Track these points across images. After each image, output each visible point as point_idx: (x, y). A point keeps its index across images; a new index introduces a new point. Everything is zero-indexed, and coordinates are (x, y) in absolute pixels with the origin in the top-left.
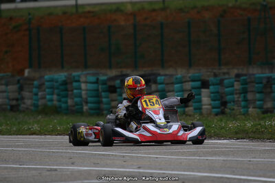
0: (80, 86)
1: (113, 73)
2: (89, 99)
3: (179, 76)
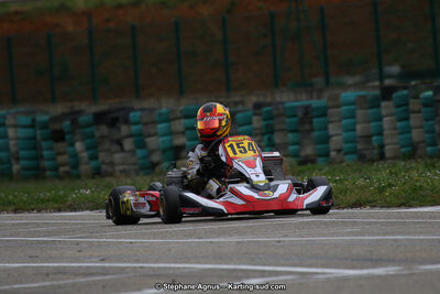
0: (6, 132)
1: (58, 109)
2: (22, 153)
3: (164, 110)
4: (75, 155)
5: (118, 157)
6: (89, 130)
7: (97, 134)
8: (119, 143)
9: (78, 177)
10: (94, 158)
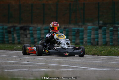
1: (10, 25)
3: (39, 27)
4: (14, 38)
5: (25, 39)
6: (18, 31)
7: (20, 32)
8: (26, 35)
9: (14, 44)
10: (19, 39)
